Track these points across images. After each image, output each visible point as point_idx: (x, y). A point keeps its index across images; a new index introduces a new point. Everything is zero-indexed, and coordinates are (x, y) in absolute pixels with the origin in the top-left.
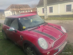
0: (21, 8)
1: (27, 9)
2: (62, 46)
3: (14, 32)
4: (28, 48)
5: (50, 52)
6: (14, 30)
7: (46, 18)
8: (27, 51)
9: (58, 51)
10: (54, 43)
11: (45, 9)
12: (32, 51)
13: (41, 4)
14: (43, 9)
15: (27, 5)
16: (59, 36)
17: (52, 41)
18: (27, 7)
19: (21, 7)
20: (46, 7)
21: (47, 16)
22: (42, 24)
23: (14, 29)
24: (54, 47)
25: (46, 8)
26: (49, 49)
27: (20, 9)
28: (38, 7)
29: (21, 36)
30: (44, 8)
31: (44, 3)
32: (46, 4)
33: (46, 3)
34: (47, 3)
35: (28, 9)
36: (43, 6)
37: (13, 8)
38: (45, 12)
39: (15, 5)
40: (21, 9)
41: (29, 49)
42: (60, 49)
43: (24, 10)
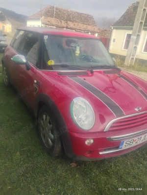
0: (71, 21)
1: (85, 26)
2: (136, 138)
3: (24, 67)
4: (44, 116)
5: (94, 140)
6: (23, 63)
7: (128, 62)
8: (42, 122)
9: (118, 148)
10: (114, 123)
11: (134, 37)
12: (51, 125)
13: (126, 21)
14: (129, 36)
15: (88, 15)
16: (136, 110)
17: (109, 114)
18: (88, 21)
19: (73, 18)
20: (140, 31)
21: (133, 59)
22: (102, 67)
23: (24, 60)
24: (109, 131)
25: (138, 36)
26: (96, 133)
27: (69, 22)
28: (117, 29)
29: (35, 81)
30: (131, 33)
31: (136, 19)
32: (141, 23)
33: (142, 19)
34: (143, 22)
35: (90, 28)
36: (131, 29)
37: (52, 16)
38: (131, 45)
39: (57, 9)
40: (71, 25)
41: (46, 120)
42: (124, 144)
43: (78, 28)
